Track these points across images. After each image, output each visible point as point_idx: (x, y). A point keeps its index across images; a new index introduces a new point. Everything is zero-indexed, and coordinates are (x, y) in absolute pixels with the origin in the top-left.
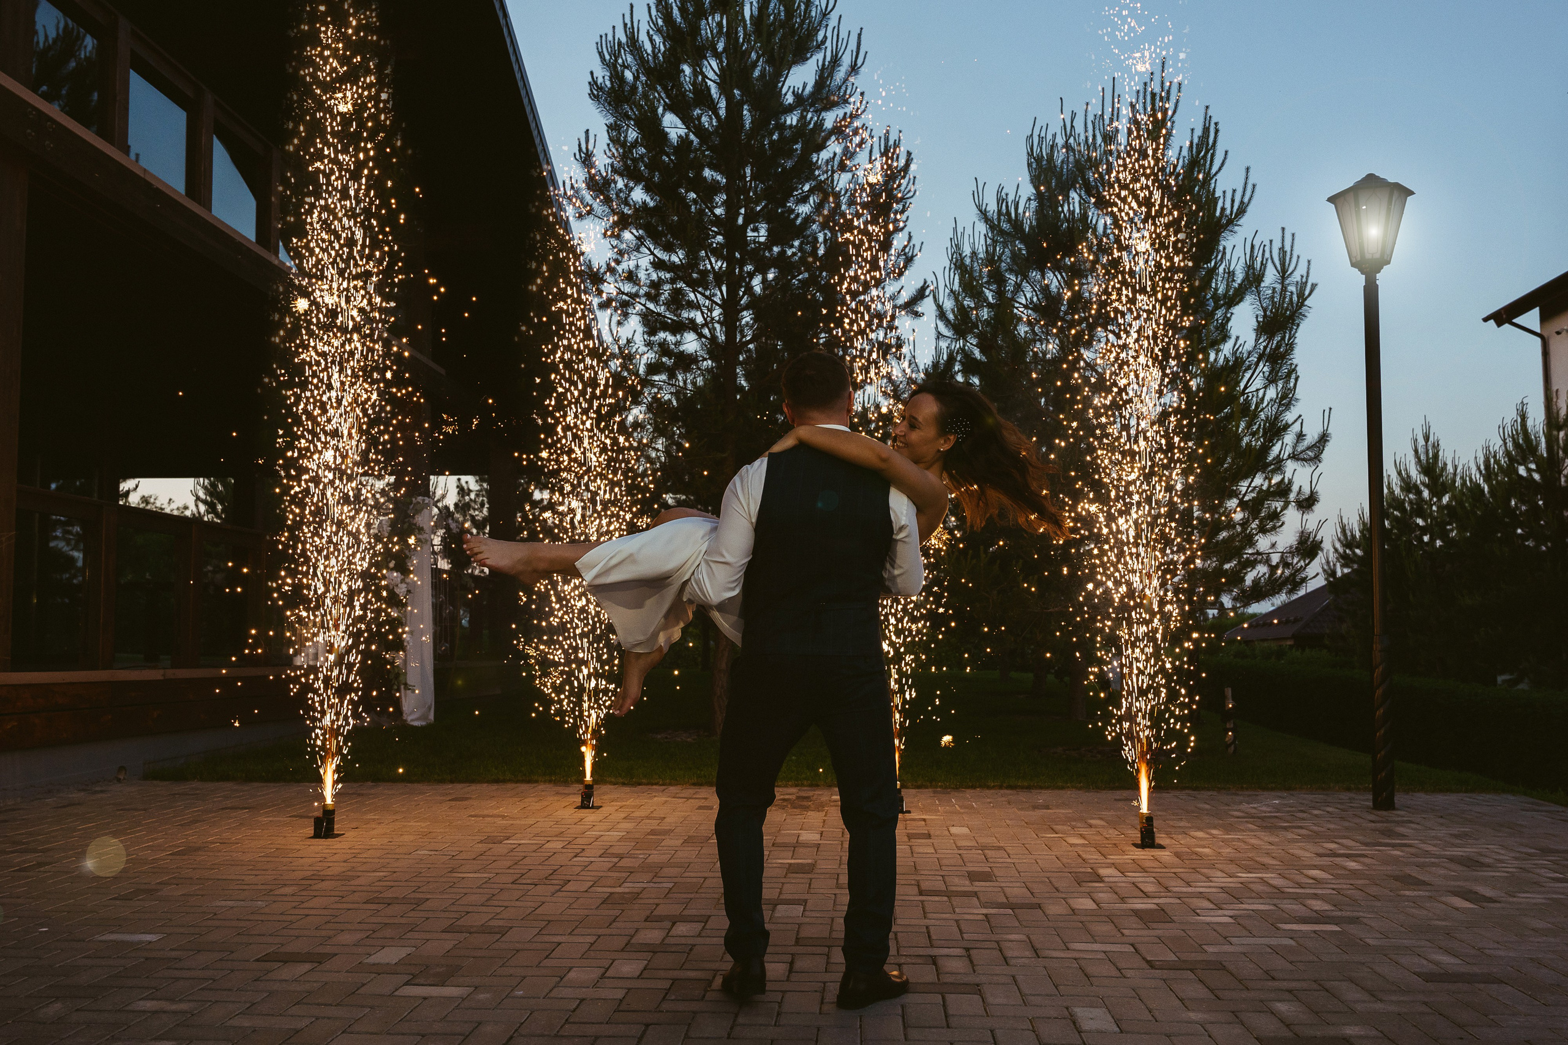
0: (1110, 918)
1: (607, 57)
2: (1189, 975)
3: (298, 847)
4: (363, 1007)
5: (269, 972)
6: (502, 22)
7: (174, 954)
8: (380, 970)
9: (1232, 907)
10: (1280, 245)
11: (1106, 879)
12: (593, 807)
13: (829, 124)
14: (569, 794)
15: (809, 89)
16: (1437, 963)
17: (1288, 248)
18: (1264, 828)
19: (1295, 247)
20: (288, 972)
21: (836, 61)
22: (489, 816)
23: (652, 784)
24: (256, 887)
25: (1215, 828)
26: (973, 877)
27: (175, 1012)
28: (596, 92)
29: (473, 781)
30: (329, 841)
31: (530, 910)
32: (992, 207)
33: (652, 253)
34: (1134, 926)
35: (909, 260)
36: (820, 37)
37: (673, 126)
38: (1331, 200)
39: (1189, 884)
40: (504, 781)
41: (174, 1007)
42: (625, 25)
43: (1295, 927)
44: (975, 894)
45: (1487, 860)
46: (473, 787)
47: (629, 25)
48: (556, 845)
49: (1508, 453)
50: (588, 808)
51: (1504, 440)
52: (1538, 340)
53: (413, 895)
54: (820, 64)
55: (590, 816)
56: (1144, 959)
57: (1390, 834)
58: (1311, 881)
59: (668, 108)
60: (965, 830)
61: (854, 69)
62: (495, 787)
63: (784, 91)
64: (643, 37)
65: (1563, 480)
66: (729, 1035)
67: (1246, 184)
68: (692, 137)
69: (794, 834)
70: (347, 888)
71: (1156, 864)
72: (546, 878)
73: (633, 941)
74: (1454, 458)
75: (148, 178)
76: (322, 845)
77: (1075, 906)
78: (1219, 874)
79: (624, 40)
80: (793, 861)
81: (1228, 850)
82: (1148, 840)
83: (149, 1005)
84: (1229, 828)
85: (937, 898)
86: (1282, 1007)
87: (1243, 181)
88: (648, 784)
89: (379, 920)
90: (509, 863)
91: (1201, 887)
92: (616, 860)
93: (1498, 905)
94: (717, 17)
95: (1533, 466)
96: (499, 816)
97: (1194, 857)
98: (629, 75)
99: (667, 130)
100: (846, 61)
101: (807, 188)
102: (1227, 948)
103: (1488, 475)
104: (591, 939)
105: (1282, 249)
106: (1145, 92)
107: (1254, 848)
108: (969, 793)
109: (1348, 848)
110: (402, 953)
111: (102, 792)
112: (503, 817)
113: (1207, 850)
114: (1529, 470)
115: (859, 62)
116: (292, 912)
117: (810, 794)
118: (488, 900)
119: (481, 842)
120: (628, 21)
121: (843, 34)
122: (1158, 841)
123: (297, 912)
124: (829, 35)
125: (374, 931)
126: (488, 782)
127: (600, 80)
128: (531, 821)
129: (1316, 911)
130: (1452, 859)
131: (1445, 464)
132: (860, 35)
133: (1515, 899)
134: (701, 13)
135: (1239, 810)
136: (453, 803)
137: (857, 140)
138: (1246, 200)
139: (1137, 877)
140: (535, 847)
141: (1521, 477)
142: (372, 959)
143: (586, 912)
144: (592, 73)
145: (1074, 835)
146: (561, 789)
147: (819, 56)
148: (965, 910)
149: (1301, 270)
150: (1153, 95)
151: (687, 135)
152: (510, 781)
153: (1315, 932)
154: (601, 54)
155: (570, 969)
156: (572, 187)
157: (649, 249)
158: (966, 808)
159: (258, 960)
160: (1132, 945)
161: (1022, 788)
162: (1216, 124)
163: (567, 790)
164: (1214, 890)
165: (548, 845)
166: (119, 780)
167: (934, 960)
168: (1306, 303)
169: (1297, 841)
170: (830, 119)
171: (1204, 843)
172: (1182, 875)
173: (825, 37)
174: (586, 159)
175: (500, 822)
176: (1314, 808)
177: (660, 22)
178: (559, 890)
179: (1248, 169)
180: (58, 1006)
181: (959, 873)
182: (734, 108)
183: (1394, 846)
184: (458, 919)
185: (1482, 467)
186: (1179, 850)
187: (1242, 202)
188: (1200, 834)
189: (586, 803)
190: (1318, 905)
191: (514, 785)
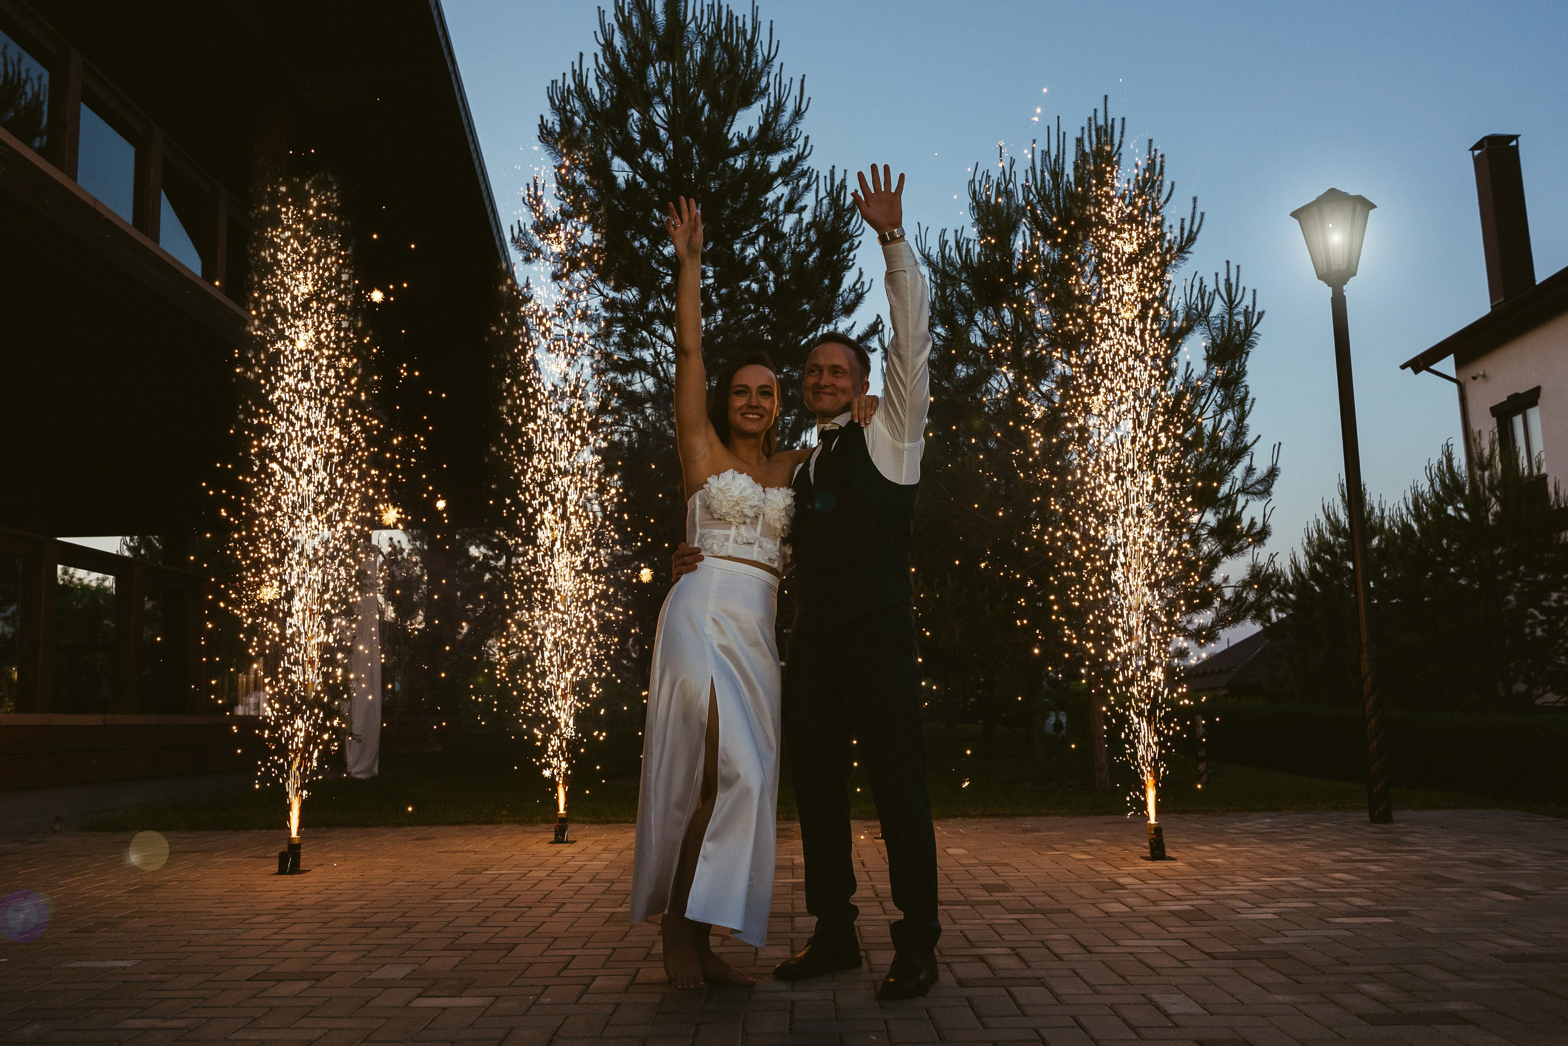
0: (1149, 918)
1: (557, 102)
2: (1255, 963)
3: (265, 883)
4: (378, 1018)
5: (263, 990)
6: (450, 68)
7: (154, 977)
8: (386, 985)
9: (1270, 905)
10: (1226, 277)
11: (1128, 887)
12: (567, 842)
13: (774, 168)
14: (538, 832)
15: (754, 133)
16: (1511, 947)
17: (1233, 281)
18: (1269, 841)
19: (1241, 279)
20: (284, 989)
21: (779, 107)
22: (458, 852)
23: (622, 822)
24: (228, 917)
25: (1218, 842)
26: (988, 888)
27: (168, 1029)
28: (545, 134)
29: (433, 824)
30: (296, 877)
31: (532, 929)
32: (935, 252)
33: (601, 294)
34: (1177, 924)
35: (860, 297)
36: (763, 84)
37: (621, 170)
38: (1294, 214)
39: (1215, 888)
40: (465, 823)
41: (168, 1024)
42: (574, 71)
43: (1344, 920)
44: (998, 903)
45: (1509, 861)
46: (434, 829)
47: (578, 72)
48: (542, 874)
49: (1436, 494)
50: (562, 842)
51: (1432, 481)
52: (1455, 385)
53: (401, 919)
54: (765, 108)
55: (566, 850)
56: (1202, 951)
57: (1400, 843)
58: (1340, 882)
59: (616, 153)
60: (962, 851)
61: (798, 114)
62: (457, 828)
63: (730, 136)
64: (592, 85)
65: (1491, 518)
66: (790, 1030)
67: (1194, 213)
68: (639, 179)
69: (788, 859)
70: (328, 916)
71: (1172, 873)
72: (539, 902)
73: (653, 952)
74: (1380, 502)
75: (98, 208)
76: (288, 880)
77: (1106, 910)
78: (1243, 879)
79: (572, 87)
80: (795, 881)
81: (1241, 860)
82: (1158, 852)
83: (138, 1023)
84: (1232, 843)
85: (961, 907)
86: (1371, 988)
87: (1191, 211)
88: (617, 822)
89: (370, 941)
90: (497, 890)
91: (1230, 890)
92: (608, 884)
93: (1542, 897)
94: (664, 64)
95: (1460, 505)
96: (470, 852)
97: (1210, 866)
98: (578, 120)
99: (616, 174)
100: (790, 107)
101: (755, 229)
102: (1283, 940)
103: (1418, 516)
104: (609, 952)
105: (1228, 280)
106: (1090, 127)
107: (1266, 857)
108: (951, 822)
109: (1361, 854)
110: (407, 969)
111: (38, 842)
112: (475, 852)
113: (1220, 860)
114: (1456, 509)
115: (803, 107)
116: (274, 937)
117: (789, 826)
118: (483, 921)
119: (459, 873)
120: (577, 67)
121: (786, 81)
122: (1168, 854)
123: (280, 937)
124: (772, 81)
125: (369, 952)
126: (449, 824)
127: (550, 125)
128: (507, 855)
129: (1359, 906)
130: (1472, 861)
131: (1373, 508)
132: (803, 81)
133: (1556, 892)
134: (648, 60)
135: (1234, 828)
136: (419, 842)
137: (803, 182)
138: (1195, 229)
139: (1163, 884)
140: (518, 876)
141: (1450, 516)
142: (375, 975)
143: (593, 929)
144: (542, 117)
145: (1078, 852)
146: (529, 829)
147: (764, 102)
148: (994, 916)
149: (1248, 301)
150: (1098, 129)
151: (634, 178)
152: (473, 823)
153: (1368, 924)
154: (551, 99)
155: (594, 978)
156: (520, 231)
157: (599, 290)
158: (953, 833)
159: (249, 980)
160: (1184, 940)
161: (1005, 816)
162: (1162, 156)
163: (535, 829)
164: (1244, 892)
165: (530, 874)
166: (55, 831)
167: (982, 959)
168: (1255, 330)
169: (1307, 851)
170: (775, 162)
171: (1214, 854)
172: (1206, 881)
173: (768, 84)
174: (534, 202)
175: (473, 856)
176: (1310, 824)
177: (607, 70)
178: (556, 912)
179: (1195, 199)
180: (36, 1027)
181: (972, 886)
182: (682, 151)
183: (1408, 852)
184: (456, 939)
185: (1411, 507)
186: (1191, 861)
187: (1191, 231)
188: (1206, 848)
189: (559, 839)
190: (1358, 902)
191: (477, 827)
